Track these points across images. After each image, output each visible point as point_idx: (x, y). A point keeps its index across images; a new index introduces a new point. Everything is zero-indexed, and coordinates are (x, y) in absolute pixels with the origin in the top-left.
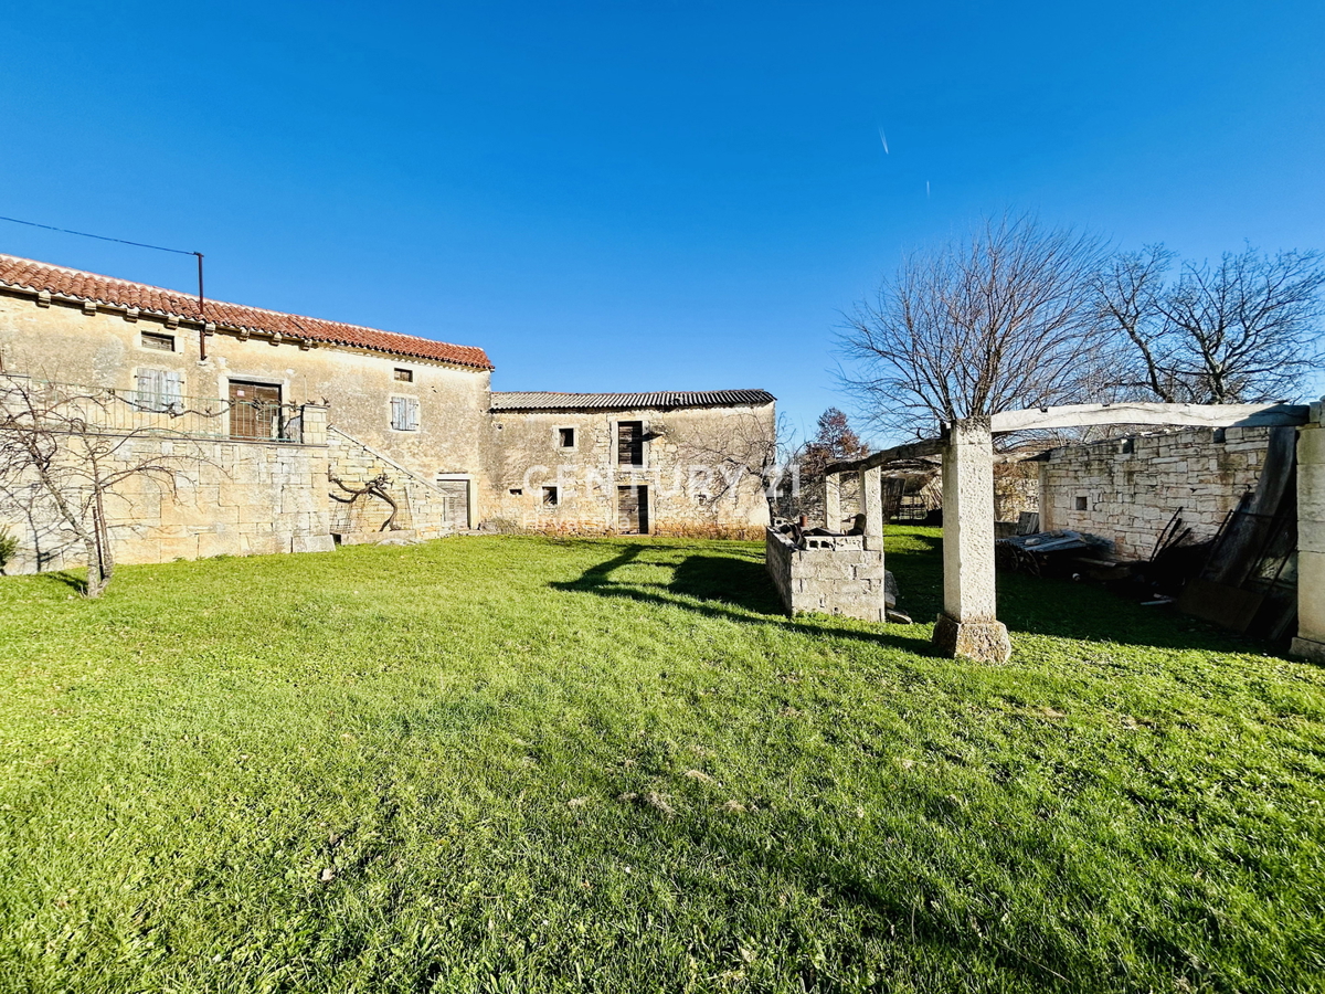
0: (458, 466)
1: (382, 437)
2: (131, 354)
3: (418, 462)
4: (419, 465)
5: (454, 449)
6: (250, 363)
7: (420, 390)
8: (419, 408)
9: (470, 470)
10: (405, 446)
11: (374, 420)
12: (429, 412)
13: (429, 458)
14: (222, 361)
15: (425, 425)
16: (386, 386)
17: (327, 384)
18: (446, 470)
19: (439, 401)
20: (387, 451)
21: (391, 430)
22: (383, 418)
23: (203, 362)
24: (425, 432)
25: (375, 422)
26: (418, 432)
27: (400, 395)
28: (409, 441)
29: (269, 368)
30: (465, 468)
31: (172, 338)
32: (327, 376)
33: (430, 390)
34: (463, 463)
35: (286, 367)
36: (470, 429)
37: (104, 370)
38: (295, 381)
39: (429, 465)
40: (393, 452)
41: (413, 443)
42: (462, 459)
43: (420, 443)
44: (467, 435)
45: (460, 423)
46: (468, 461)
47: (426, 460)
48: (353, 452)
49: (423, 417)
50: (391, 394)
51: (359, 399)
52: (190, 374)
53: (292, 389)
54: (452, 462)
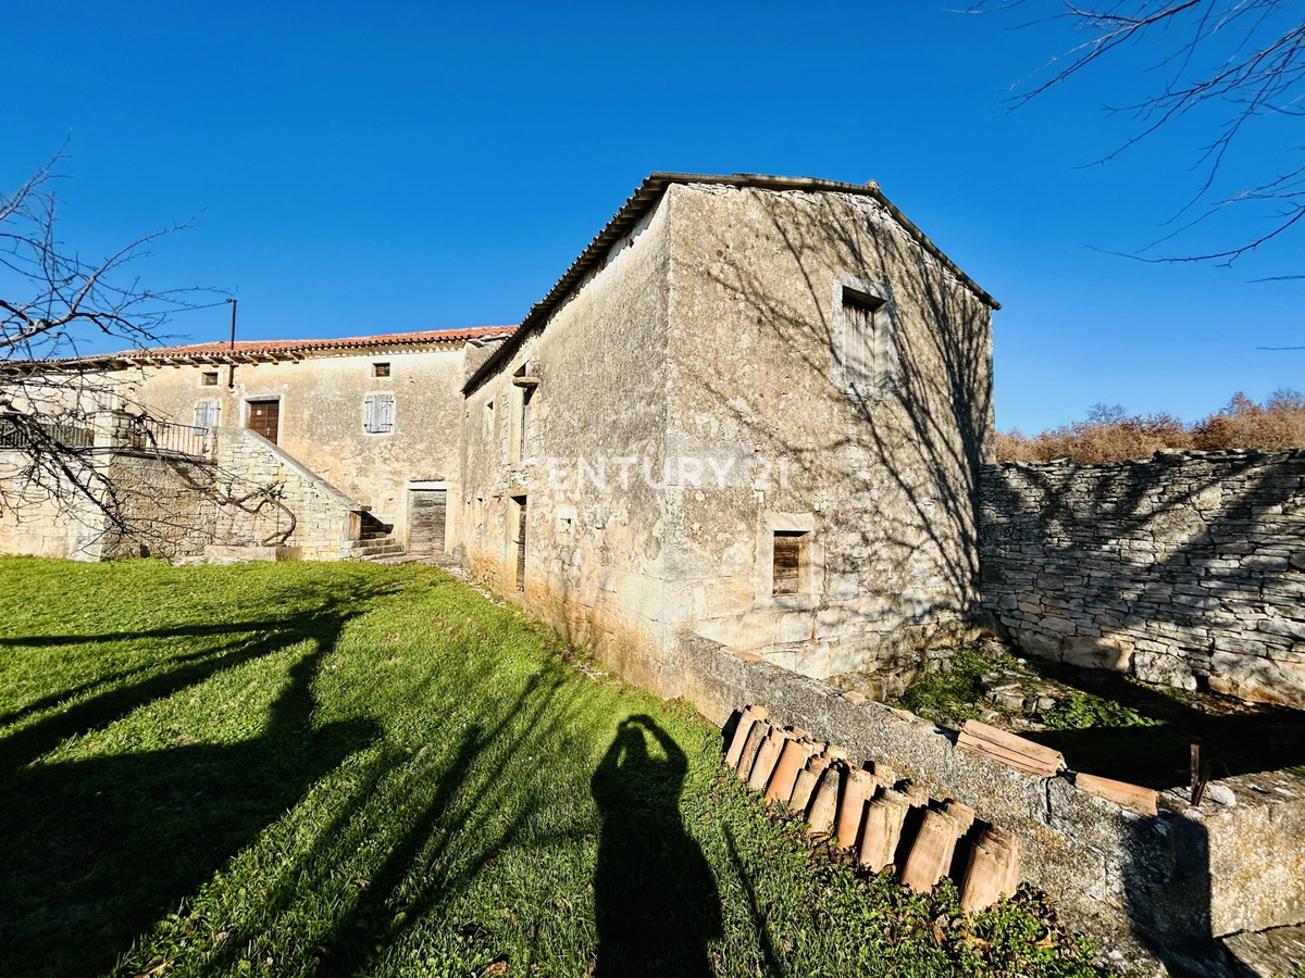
0: (433, 472)
1: (355, 443)
2: (196, 393)
3: (389, 469)
4: (390, 472)
5: (429, 451)
6: (259, 385)
7: (397, 383)
8: (394, 405)
9: (447, 477)
10: (377, 451)
11: (349, 424)
12: (405, 407)
13: (401, 464)
14: (242, 386)
15: (399, 426)
16: (363, 386)
17: (313, 393)
18: (419, 478)
19: (416, 393)
20: (359, 458)
21: (365, 434)
22: (358, 421)
23: (232, 390)
24: (399, 432)
25: (350, 426)
26: (392, 433)
27: (376, 393)
28: (382, 445)
29: (271, 387)
30: (441, 474)
31: (215, 375)
32: (313, 384)
33: (407, 382)
34: (440, 468)
35: (283, 383)
36: (451, 425)
37: (182, 407)
38: (288, 394)
39: (400, 472)
40: (364, 459)
41: (386, 447)
42: (438, 463)
43: (392, 445)
44: (447, 431)
45: (439, 417)
46: (446, 465)
47: (398, 466)
48: (262, 459)
49: (398, 415)
50: (368, 393)
51: (337, 404)
52: (224, 401)
53: (286, 402)
54: (427, 468)
